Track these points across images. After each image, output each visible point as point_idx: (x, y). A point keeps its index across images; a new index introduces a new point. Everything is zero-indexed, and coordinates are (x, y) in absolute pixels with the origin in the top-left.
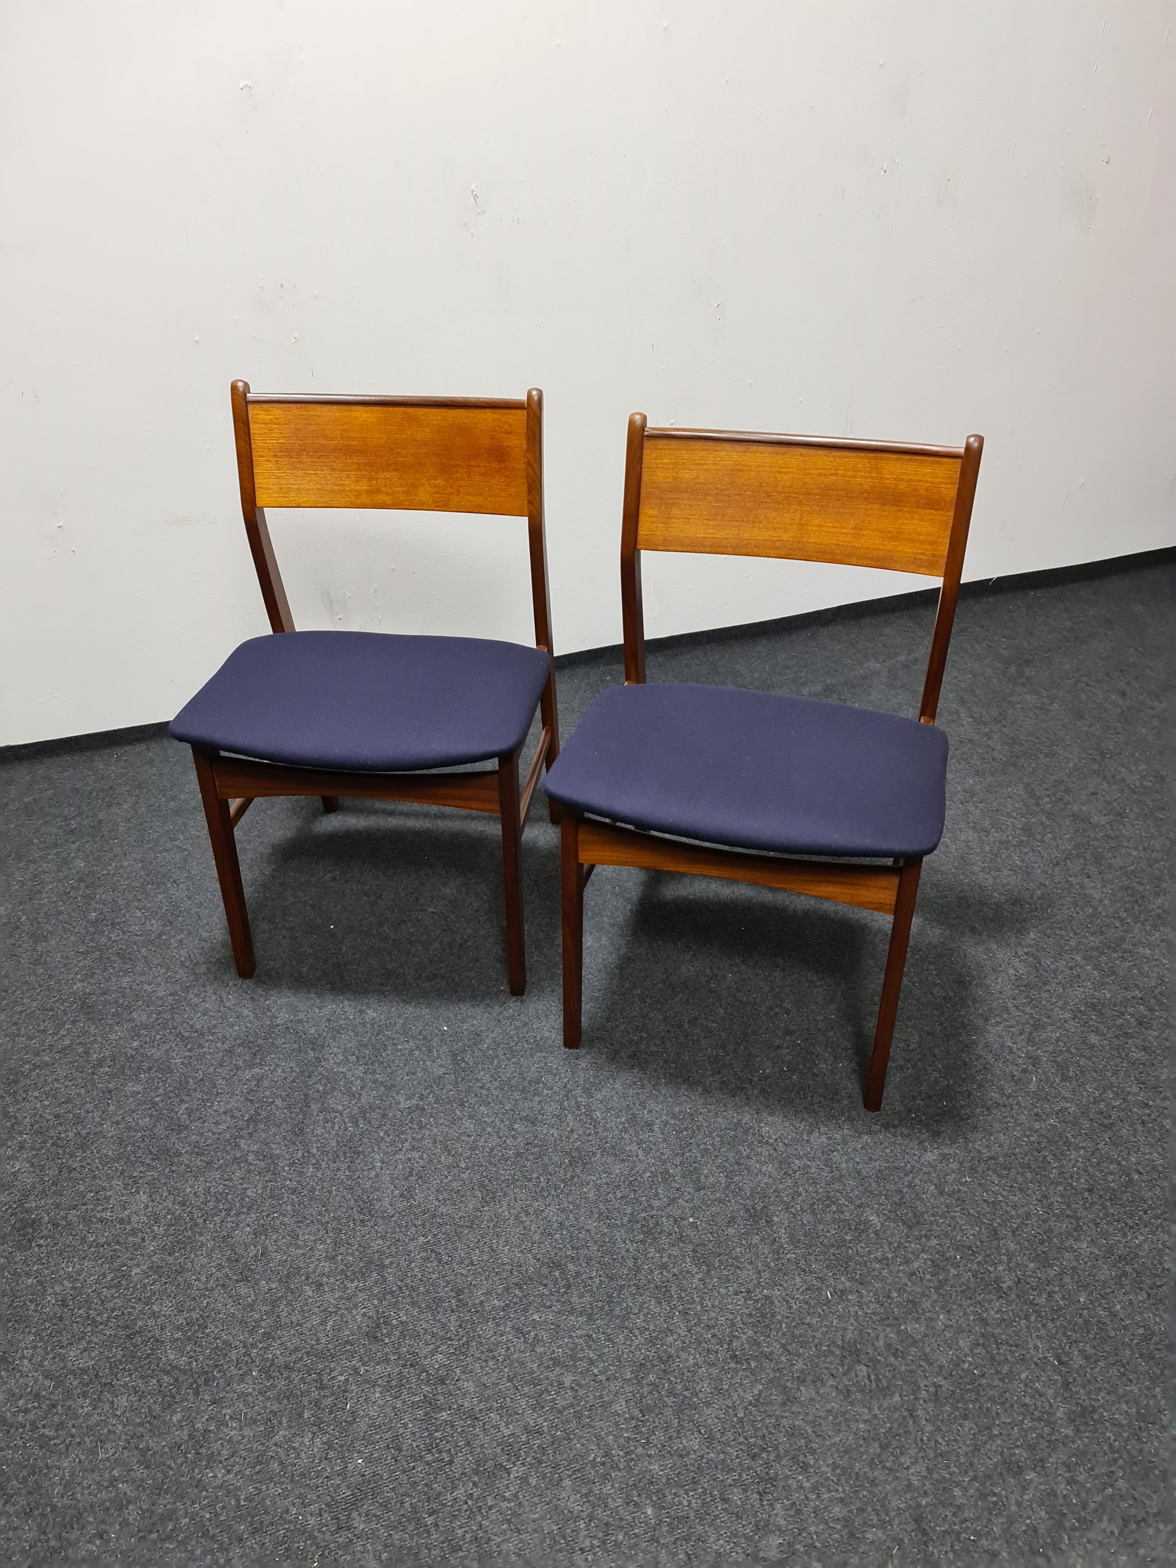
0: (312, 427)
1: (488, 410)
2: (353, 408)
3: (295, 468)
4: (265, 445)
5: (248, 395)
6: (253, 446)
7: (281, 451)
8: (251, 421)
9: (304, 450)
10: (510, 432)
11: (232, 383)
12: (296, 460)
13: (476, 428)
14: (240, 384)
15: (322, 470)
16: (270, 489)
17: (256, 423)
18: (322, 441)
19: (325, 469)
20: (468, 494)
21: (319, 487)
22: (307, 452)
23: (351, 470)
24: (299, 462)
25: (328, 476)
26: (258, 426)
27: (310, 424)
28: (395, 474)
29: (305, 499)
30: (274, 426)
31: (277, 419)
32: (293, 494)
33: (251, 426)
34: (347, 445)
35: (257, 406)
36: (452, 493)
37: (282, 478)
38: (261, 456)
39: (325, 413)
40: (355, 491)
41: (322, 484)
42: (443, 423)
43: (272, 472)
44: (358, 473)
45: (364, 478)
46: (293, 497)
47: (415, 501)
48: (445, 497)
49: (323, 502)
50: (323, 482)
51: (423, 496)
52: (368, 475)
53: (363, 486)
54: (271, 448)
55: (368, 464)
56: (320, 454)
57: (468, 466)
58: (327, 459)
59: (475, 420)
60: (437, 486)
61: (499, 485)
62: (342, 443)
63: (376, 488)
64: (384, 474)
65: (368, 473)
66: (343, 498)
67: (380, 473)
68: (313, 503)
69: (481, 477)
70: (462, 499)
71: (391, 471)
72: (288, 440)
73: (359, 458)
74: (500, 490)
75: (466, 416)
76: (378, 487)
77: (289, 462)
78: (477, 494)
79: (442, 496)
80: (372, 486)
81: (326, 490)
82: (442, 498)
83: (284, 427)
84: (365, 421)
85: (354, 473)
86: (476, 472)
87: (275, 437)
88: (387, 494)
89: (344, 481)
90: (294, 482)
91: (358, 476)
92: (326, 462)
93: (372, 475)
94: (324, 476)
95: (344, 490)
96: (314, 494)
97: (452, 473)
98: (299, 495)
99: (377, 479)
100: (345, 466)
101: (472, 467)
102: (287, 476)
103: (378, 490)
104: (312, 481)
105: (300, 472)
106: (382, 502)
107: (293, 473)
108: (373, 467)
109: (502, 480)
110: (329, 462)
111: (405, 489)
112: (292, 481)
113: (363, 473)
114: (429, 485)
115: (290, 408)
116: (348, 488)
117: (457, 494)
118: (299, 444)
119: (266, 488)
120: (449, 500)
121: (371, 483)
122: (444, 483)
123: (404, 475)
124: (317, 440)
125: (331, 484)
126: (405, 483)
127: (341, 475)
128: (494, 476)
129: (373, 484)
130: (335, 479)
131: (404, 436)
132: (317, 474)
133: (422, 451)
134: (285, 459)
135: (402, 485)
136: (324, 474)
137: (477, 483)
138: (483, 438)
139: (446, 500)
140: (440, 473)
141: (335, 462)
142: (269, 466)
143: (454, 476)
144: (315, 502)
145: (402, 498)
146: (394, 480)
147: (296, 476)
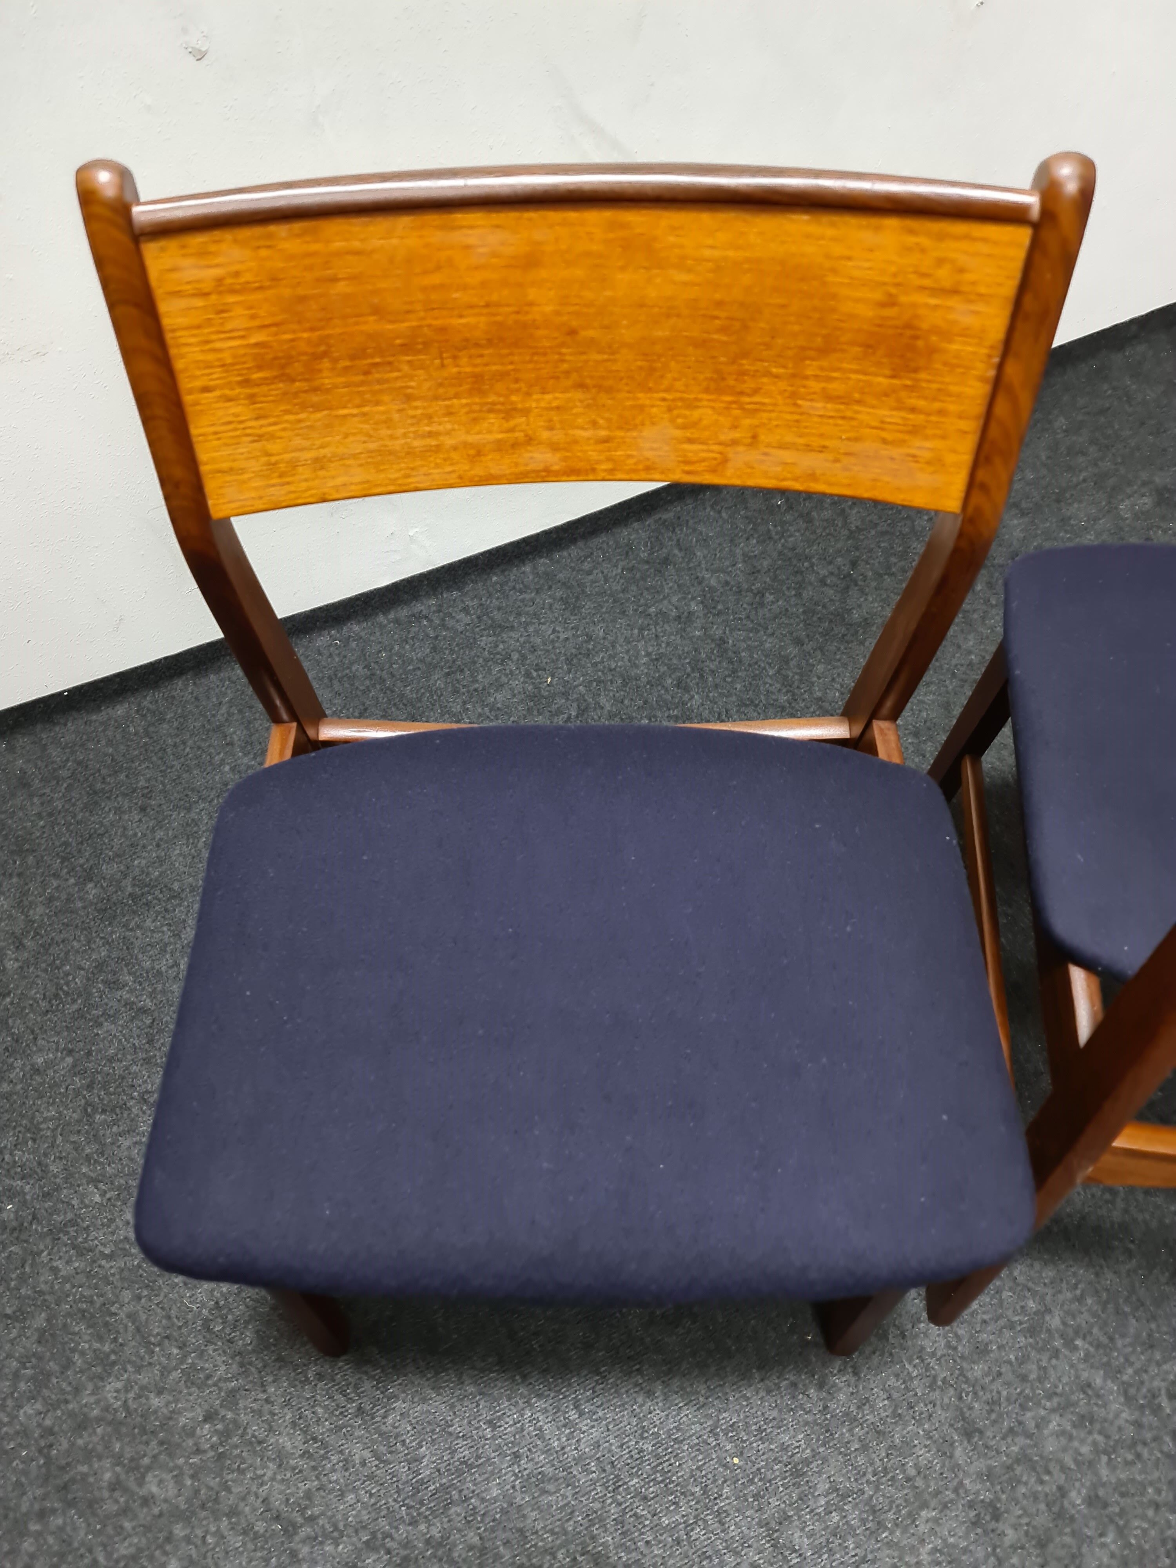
0: (341, 287)
1: (892, 223)
2: (460, 217)
3: (304, 407)
4: (210, 357)
5: (136, 210)
6: (179, 365)
7: (260, 368)
8: (159, 292)
9: (325, 354)
10: (954, 291)
11: (79, 172)
12: (304, 385)
13: (834, 271)
14: (104, 177)
15: (378, 403)
16: (243, 471)
17: (177, 294)
18: (371, 325)
19: (386, 398)
20: (782, 446)
21: (372, 446)
22: (335, 361)
23: (457, 396)
24: (315, 390)
25: (396, 416)
26: (182, 303)
27: (334, 280)
28: (579, 395)
29: (339, 481)
30: (231, 299)
31: (237, 274)
32: (304, 472)
33: (163, 307)
34: (443, 330)
35: (172, 245)
36: (734, 443)
37: (272, 437)
38: (206, 389)
39: (377, 243)
40: (466, 445)
41: (382, 439)
42: (731, 253)
43: (242, 426)
44: (477, 400)
45: (490, 411)
46: (306, 480)
47: (631, 461)
48: (712, 451)
49: (387, 481)
50: (384, 432)
51: (652, 449)
52: (502, 404)
53: (490, 432)
54: (229, 361)
55: (503, 375)
56: (369, 361)
57: (794, 376)
58: (391, 371)
59: (838, 250)
60: (695, 425)
61: (882, 429)
62: (429, 326)
63: (526, 436)
64: (548, 397)
65: (502, 399)
66: (437, 466)
67: (535, 397)
68: (360, 487)
69: (829, 406)
70: (764, 458)
71: (565, 390)
72: (276, 334)
73: (478, 361)
74: (884, 441)
75: (808, 236)
76: (530, 432)
77: (285, 394)
78: (808, 448)
79: (704, 447)
80: (512, 430)
81: (391, 453)
82: (704, 455)
83: (259, 296)
84: (494, 255)
85: (464, 401)
86: (814, 393)
87: (238, 330)
88: (555, 447)
89: (440, 424)
90: (306, 443)
91: (476, 408)
92: (387, 381)
93: (512, 403)
94: (384, 417)
95: (438, 448)
96: (361, 465)
97: (742, 393)
98: (322, 473)
99: (526, 412)
100: (441, 385)
101: (806, 378)
102: (284, 429)
103: (530, 440)
104: (354, 434)
105: (319, 415)
106: (541, 466)
107: (300, 421)
108: (517, 381)
109: (895, 417)
110: (397, 378)
111: (603, 433)
112: (298, 442)
113: (490, 400)
114: (672, 421)
115: (270, 236)
116: (449, 442)
117: (750, 445)
118: (309, 341)
119: (231, 469)
120: (725, 461)
121: (512, 423)
122: (715, 417)
123: (603, 399)
124: (357, 324)
125: (405, 435)
126: (603, 418)
127: (430, 411)
128: (873, 407)
129: (516, 426)
130: (414, 421)
131: (608, 293)
132: (364, 414)
133: (660, 333)
134: (273, 387)
135: (594, 424)
136: (383, 413)
137: (816, 419)
138: (857, 300)
139: (715, 459)
140: (707, 390)
141: (411, 378)
142: (232, 411)
143: (747, 399)
144: (365, 486)
145: (594, 455)
146: (575, 411)
147: (308, 427)
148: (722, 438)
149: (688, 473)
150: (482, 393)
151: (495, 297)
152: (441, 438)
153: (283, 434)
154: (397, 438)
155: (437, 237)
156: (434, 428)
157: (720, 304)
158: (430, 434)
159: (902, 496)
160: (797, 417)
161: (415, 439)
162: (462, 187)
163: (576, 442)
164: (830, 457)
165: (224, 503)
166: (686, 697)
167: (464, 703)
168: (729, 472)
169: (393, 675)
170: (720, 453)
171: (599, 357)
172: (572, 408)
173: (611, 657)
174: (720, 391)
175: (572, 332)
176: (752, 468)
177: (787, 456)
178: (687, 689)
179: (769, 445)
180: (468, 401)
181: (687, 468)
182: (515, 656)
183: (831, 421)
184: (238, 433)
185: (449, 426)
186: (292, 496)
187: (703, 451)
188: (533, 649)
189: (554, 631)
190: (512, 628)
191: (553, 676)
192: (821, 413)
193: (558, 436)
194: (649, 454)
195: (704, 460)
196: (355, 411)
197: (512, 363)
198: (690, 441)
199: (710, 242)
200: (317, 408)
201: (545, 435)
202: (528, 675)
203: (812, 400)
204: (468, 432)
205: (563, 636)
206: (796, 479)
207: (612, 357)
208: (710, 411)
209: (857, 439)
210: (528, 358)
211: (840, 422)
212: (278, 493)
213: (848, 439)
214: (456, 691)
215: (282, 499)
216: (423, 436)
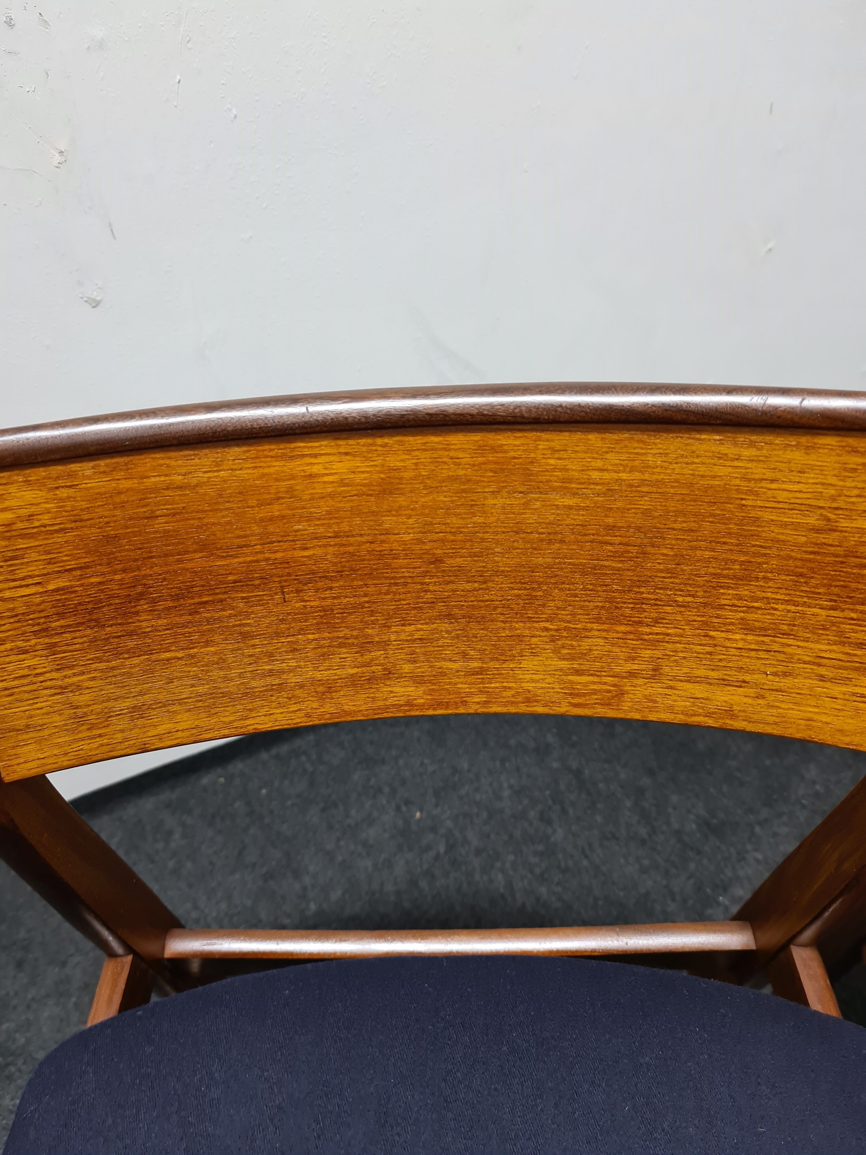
2: (301, 446)
3: (117, 654)
7: (61, 615)
9: (142, 596)
12: (117, 630)
15: (207, 644)
16: (42, 727)
18: (198, 562)
19: (217, 638)
20: (691, 680)
21: (202, 689)
22: (154, 601)
23: (302, 631)
24: (131, 634)
25: (230, 656)
28: (445, 626)
29: (161, 730)
30: (22, 544)
31: (30, 517)
34: (284, 563)
37: (78, 688)
40: (314, 682)
41: (214, 681)
42: (624, 476)
43: (41, 678)
44: (326, 635)
45: (340, 646)
46: (122, 731)
47: (509, 693)
48: (605, 683)
49: (221, 726)
50: (216, 674)
51: (533, 681)
52: (356, 638)
53: (343, 667)
54: (20, 611)
55: (357, 607)
56: (197, 600)
57: (705, 605)
58: (223, 610)
59: (758, 471)
60: (583, 655)
61: (819, 665)
62: (267, 559)
63: (385, 669)
64: (408, 629)
65: (355, 633)
66: (280, 705)
67: (394, 629)
68: (187, 733)
69: (750, 638)
70: (668, 691)
71: (431, 620)
72: (81, 577)
73: (327, 593)
74: (822, 678)
75: (723, 457)
76: (389, 666)
77: (95, 640)
78: (724, 682)
79: (596, 679)
80: (367, 665)
81: (224, 694)
82: (595, 687)
83: (59, 538)
84: (342, 483)
85: (311, 637)
86: (732, 624)
87: (31, 577)
88: (418, 680)
89: (283, 661)
90: (119, 692)
91: (326, 642)
92: (219, 620)
93: (367, 636)
94: (215, 659)
95: (281, 687)
96: (189, 710)
97: (640, 623)
98: (140, 722)
99: (385, 645)
100: (282, 621)
101: (721, 607)
102: (94, 679)
103: (388, 674)
104: (180, 678)
105: (136, 661)
106: (402, 700)
107: (113, 668)
108: (372, 613)
109: (836, 652)
110: (230, 616)
111: (475, 664)
112: (110, 689)
113: (341, 634)
114: (556, 651)
115: (71, 475)
116: (293, 679)
117: (653, 677)
118: (121, 583)
119: (28, 726)
120: (621, 694)
121: (367, 657)
122: (608, 648)
123: (475, 628)
124: (180, 561)
125: (240, 675)
126: (474, 649)
127: (270, 648)
128: (807, 640)
129: (372, 660)
130: (251, 660)
131: (478, 519)
132: (193, 657)
133: (540, 560)
134: (78, 634)
135: (464, 655)
136: (215, 653)
137: (734, 652)
138: (784, 525)
139: (609, 691)
140: (598, 620)
141: (248, 615)
142: (27, 663)
143: (647, 630)
144: (194, 731)
145: (464, 688)
146: (440, 643)
147: (123, 674)
148: (618, 669)
149: (576, 705)
150: (333, 627)
151: (345, 527)
152: (284, 676)
153: (91, 684)
154: (232, 680)
155: (276, 467)
156: (277, 666)
157: (611, 528)
158: (271, 673)
159: (847, 739)
160: (708, 649)
161: (253, 679)
162: (303, 415)
163: (443, 674)
164: (751, 692)
165: (19, 764)
166: (549, 831)
167: (338, 840)
168: (626, 706)
169: (271, 812)
170: (614, 686)
171: (468, 586)
172: (438, 640)
173: (477, 790)
174: (615, 621)
175: (437, 561)
176: (655, 702)
177: (699, 690)
178: (549, 822)
179: (674, 678)
180: (316, 636)
181: (575, 701)
182: (386, 790)
183: (753, 654)
184: (34, 687)
185: (293, 663)
186: (105, 749)
187: (594, 683)
188: (403, 782)
189: (422, 764)
190: (383, 762)
191: (421, 810)
192: (740, 645)
193: (423, 668)
194: (530, 686)
195: (595, 692)
196: (180, 654)
197: (366, 595)
198: (578, 672)
199: (599, 464)
200: (132, 653)
201: (407, 668)
202: (398, 808)
203: (727, 631)
204: (316, 669)
205: (431, 769)
206: (708, 715)
207: (484, 586)
208: (601, 642)
209: (785, 674)
210: (384, 589)
211: (762, 655)
212: (88, 747)
213: (775, 674)
214: (330, 827)
215: (94, 753)
216: (264, 676)
